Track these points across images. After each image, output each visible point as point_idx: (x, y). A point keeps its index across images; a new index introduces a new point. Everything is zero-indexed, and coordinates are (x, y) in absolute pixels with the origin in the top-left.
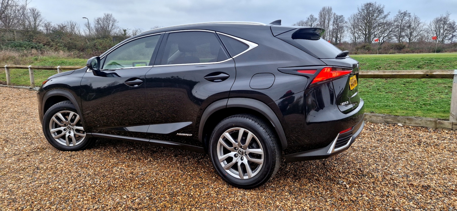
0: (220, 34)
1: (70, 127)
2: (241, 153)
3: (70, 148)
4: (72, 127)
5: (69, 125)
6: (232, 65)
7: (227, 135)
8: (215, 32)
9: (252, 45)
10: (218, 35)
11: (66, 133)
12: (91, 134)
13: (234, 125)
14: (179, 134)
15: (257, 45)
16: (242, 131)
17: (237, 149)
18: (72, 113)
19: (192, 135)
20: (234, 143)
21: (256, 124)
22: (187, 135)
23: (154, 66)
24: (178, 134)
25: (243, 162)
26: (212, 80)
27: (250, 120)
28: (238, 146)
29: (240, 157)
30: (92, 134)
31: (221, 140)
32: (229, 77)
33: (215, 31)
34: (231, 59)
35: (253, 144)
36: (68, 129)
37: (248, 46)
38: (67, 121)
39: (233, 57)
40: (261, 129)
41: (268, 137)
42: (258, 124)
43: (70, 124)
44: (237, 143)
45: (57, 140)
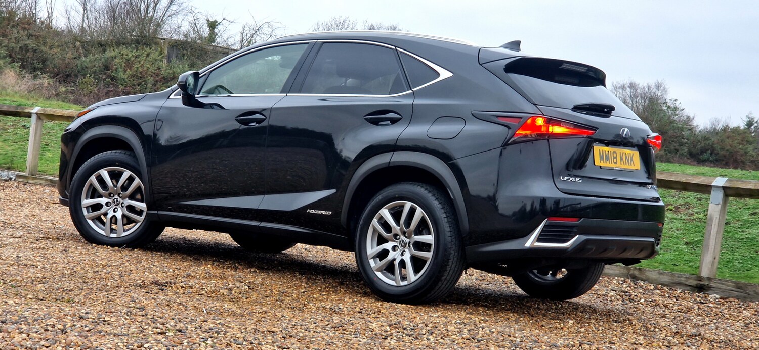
2: (403, 245)
6: (409, 101)
7: (385, 213)
8: (394, 48)
12: (156, 212)
13: (397, 196)
14: (310, 211)
16: (408, 205)
17: (398, 237)
19: (331, 212)
21: (430, 195)
22: (324, 212)
24: (308, 210)
25: (403, 257)
26: (376, 122)
28: (399, 233)
29: (400, 250)
30: (159, 212)
31: (375, 221)
32: (401, 118)
33: (396, 47)
34: (410, 91)
35: (422, 228)
37: (438, 74)
39: (414, 90)
41: (444, 215)
42: (433, 195)
44: (399, 228)
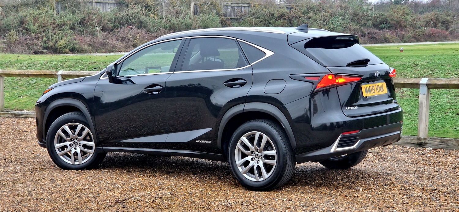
1: (76, 143)
2: (257, 157)
3: (75, 166)
4: (79, 142)
5: (75, 140)
6: (250, 72)
7: (244, 139)
8: (235, 39)
9: (269, 53)
10: (239, 42)
11: (72, 150)
12: (102, 148)
13: (250, 129)
14: (198, 141)
15: (273, 53)
16: (258, 134)
17: (254, 153)
18: (80, 126)
19: (211, 141)
20: (251, 147)
21: (270, 127)
22: (207, 142)
23: (174, 72)
24: (197, 141)
25: (258, 164)
26: (231, 86)
27: (265, 124)
28: (254, 150)
29: (256, 160)
30: (104, 148)
31: (239, 145)
32: (247, 83)
34: (250, 65)
35: (268, 146)
36: (74, 145)
37: (265, 54)
38: (74, 136)
39: (252, 64)
40: (274, 132)
41: (280, 138)
42: (272, 127)
43: (77, 139)
44: (254, 147)
45: (62, 157)
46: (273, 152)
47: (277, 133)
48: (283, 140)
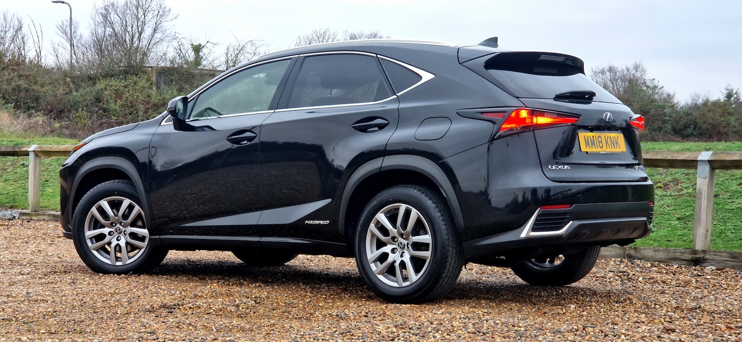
0: (382, 59)
1: (119, 229)
2: (401, 246)
3: (116, 268)
4: (124, 229)
5: (118, 225)
6: (394, 106)
7: (381, 217)
9: (426, 77)
10: (380, 60)
11: (112, 241)
12: (158, 237)
14: (308, 222)
15: (433, 76)
16: (403, 207)
17: (396, 240)
18: (126, 202)
19: (328, 221)
20: (391, 230)
21: (423, 196)
22: (321, 222)
23: (276, 111)
24: (306, 222)
25: (403, 259)
26: (364, 130)
27: (415, 191)
28: (397, 235)
29: (400, 252)
30: (161, 237)
31: (372, 226)
32: (389, 123)
33: (376, 54)
34: (395, 96)
35: (419, 228)
36: (115, 233)
37: (420, 77)
38: (117, 218)
39: (398, 95)
40: (430, 204)
41: (439, 214)
42: (427, 195)
43: (120, 224)
44: (396, 230)
45: (95, 253)
46: (426, 238)
47: (433, 205)
48: (443, 217)
